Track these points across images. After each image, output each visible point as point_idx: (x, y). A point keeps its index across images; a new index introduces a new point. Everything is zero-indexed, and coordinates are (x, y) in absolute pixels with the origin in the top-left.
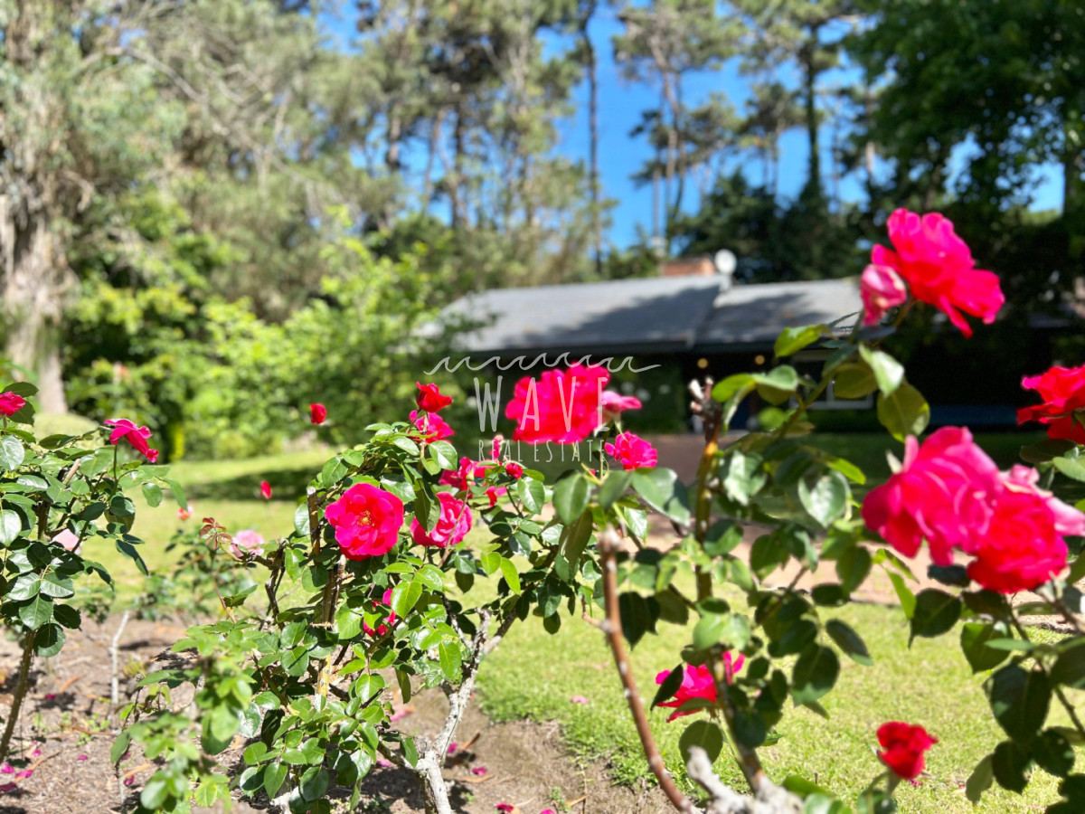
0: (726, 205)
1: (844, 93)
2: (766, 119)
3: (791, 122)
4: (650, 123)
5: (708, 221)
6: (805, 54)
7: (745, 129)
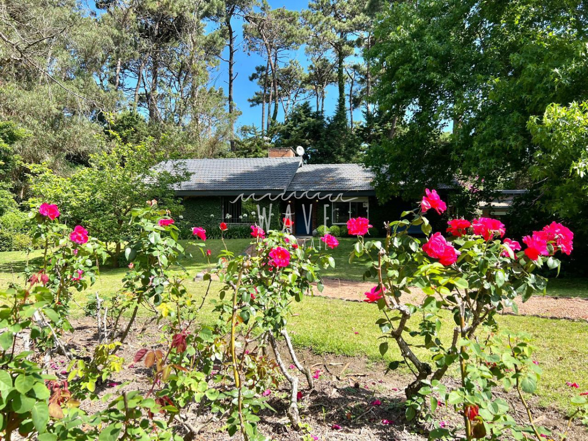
0: (300, 121)
1: (355, 67)
2: (319, 77)
3: (331, 81)
4: (260, 74)
5: (291, 128)
6: (338, 46)
7: (308, 81)
